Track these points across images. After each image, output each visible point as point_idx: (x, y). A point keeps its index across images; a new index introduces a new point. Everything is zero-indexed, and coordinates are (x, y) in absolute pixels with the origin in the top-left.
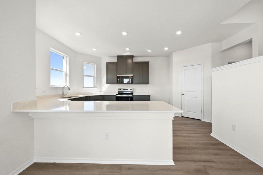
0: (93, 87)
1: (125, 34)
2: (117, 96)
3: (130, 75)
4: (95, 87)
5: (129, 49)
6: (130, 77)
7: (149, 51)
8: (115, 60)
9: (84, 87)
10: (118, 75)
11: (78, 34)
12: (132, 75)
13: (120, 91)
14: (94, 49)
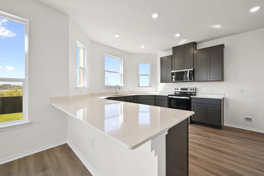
0: (149, 86)
1: (155, 16)
2: (169, 96)
3: (188, 70)
4: (150, 86)
5: (180, 34)
6: (188, 72)
7: (218, 26)
8: (170, 53)
9: (139, 86)
10: (172, 71)
11: (117, 36)
12: (192, 69)
13: (177, 90)
14: (142, 47)
